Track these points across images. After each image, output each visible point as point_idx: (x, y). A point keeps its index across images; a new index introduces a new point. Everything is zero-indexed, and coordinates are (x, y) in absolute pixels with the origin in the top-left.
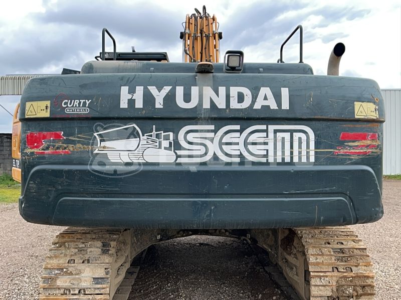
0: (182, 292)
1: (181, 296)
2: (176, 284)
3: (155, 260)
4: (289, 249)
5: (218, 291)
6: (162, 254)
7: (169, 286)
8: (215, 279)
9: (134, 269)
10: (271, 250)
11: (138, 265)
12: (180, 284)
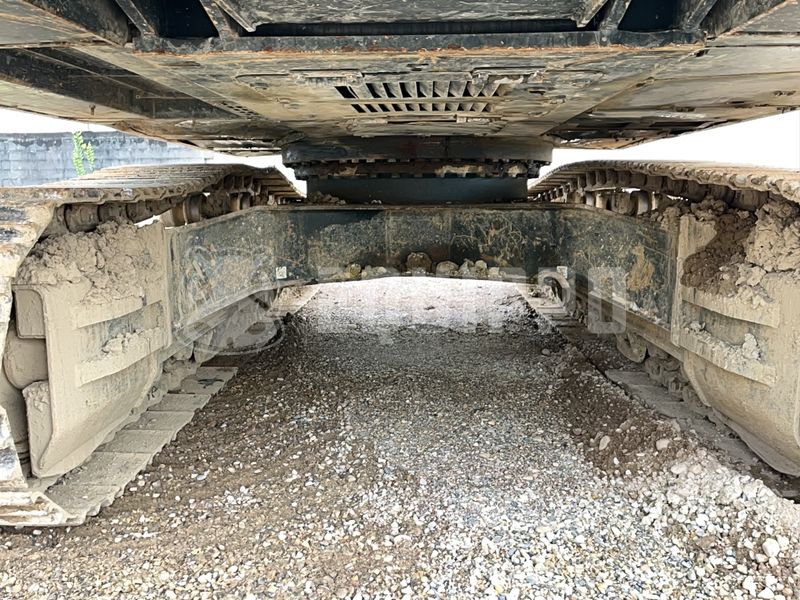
0: (346, 429)
1: (343, 439)
2: (333, 408)
3: (285, 357)
4: (726, 277)
5: (464, 428)
6: (310, 345)
7: (310, 415)
8: (455, 400)
9: (218, 373)
10: (640, 305)
11: (234, 365)
12: (346, 410)
